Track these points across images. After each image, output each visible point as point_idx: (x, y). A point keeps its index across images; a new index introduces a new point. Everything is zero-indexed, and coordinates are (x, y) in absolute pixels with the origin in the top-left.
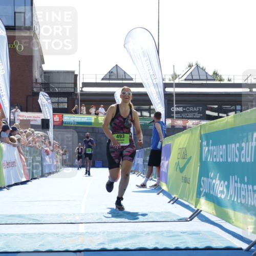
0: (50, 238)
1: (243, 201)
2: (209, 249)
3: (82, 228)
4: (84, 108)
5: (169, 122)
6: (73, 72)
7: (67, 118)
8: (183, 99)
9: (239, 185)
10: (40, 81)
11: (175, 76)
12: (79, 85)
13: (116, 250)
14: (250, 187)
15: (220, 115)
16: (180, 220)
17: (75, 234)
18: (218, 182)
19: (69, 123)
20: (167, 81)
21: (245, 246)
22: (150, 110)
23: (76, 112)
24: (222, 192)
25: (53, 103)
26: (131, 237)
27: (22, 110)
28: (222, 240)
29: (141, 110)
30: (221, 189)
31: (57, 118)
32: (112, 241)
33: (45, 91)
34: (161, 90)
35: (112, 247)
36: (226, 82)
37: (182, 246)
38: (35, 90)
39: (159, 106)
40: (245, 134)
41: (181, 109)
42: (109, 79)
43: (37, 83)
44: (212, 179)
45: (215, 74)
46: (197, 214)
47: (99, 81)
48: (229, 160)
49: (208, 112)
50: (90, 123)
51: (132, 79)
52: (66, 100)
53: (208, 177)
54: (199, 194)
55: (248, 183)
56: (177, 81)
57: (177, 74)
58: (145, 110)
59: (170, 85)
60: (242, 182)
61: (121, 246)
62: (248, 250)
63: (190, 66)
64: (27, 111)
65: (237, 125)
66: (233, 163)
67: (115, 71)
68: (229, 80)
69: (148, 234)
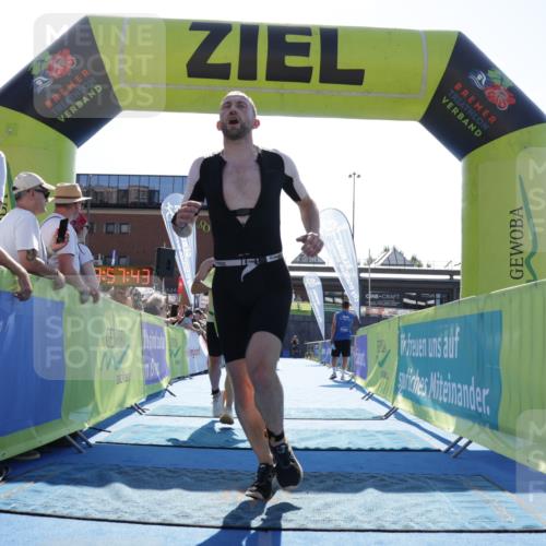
1: (445, 400)
2: (405, 450)
5: (364, 309)
8: (379, 285)
9: (441, 383)
11: (370, 261)
13: (307, 449)
14: (454, 385)
15: (420, 303)
16: (375, 418)
18: (417, 379)
20: (362, 266)
21: (443, 447)
22: (343, 297)
24: (422, 390)
26: (321, 436)
28: (419, 440)
29: (333, 297)
30: (420, 386)
32: (303, 440)
34: (355, 275)
36: (425, 268)
37: (377, 447)
39: (353, 293)
40: (446, 326)
41: (376, 296)
42: (299, 263)
44: (411, 375)
45: (414, 259)
46: (393, 411)
48: (431, 355)
49: (406, 300)
51: (324, 263)
53: (406, 372)
54: (396, 391)
55: (452, 381)
56: (373, 266)
57: (373, 257)
58: (339, 297)
59: (365, 270)
60: (445, 379)
61: (312, 445)
62: (447, 451)
63: (386, 250)
65: (438, 318)
66: (435, 359)
68: (429, 266)
69: (340, 433)
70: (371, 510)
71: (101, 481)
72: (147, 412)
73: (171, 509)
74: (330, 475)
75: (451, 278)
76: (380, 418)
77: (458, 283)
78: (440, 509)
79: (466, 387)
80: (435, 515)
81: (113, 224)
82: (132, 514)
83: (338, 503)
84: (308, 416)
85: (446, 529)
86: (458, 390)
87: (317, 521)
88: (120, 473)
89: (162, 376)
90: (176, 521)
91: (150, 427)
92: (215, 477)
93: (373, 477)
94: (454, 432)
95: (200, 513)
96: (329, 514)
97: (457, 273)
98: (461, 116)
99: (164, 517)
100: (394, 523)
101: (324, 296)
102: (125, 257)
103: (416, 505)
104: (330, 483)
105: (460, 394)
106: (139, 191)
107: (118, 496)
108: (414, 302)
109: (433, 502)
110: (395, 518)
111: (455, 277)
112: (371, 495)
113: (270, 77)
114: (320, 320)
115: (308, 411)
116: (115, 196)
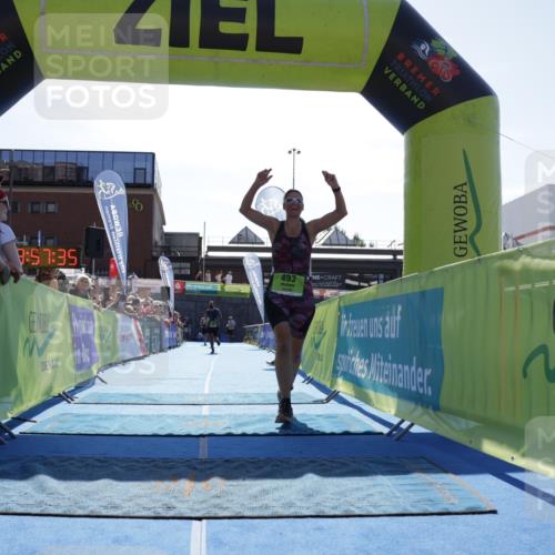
0: (170, 421)
1: (386, 381)
2: (347, 433)
3: (205, 410)
4: (209, 275)
6: (197, 235)
7: (191, 286)
9: (382, 364)
10: (160, 244)
12: (204, 249)
13: (244, 435)
14: (395, 366)
15: (362, 284)
16: (316, 402)
17: (199, 417)
18: (358, 360)
19: (192, 291)
21: (385, 430)
23: (199, 279)
24: (362, 371)
25: (174, 269)
26: (260, 421)
27: (140, 277)
28: (361, 424)
30: (360, 367)
31: (178, 286)
32: (240, 425)
33: (166, 256)
35: (239, 431)
36: (367, 247)
38: (155, 254)
40: (388, 307)
41: (317, 277)
42: (237, 243)
43: (156, 246)
44: (352, 356)
45: (356, 238)
46: (333, 396)
47: (226, 244)
48: (371, 336)
49: (348, 281)
50: (216, 292)
51: (262, 243)
52: (188, 265)
53: (347, 354)
54: (335, 373)
55: (392, 362)
60: (386, 360)
61: (249, 430)
62: (389, 434)
64: (145, 277)
65: (379, 297)
66: (378, 339)
67: (244, 234)
68: (371, 246)
70: (310, 496)
71: (24, 473)
72: (76, 401)
73: (99, 500)
74: (268, 461)
75: (395, 258)
76: (322, 402)
77: (400, 262)
78: (381, 493)
79: (406, 368)
80: (376, 498)
81: (38, 203)
82: (57, 506)
83: (276, 489)
84: (246, 401)
85: (388, 513)
86: (399, 371)
87: (253, 509)
88: (45, 464)
89: (92, 362)
90: (104, 513)
91: (78, 416)
92: (146, 465)
93: (313, 462)
94: (396, 415)
95: (130, 504)
96: (267, 500)
97: (400, 252)
98: (403, 88)
99: (91, 508)
100: (334, 508)
101: (264, 278)
102: (52, 238)
103: (357, 489)
104: (268, 469)
105: (401, 375)
106: (66, 168)
107: (42, 489)
108: (356, 283)
109: (374, 486)
110: (335, 503)
111: (399, 257)
112: (310, 480)
113: (204, 44)
114: (260, 301)
115: (246, 396)
116: (40, 173)
